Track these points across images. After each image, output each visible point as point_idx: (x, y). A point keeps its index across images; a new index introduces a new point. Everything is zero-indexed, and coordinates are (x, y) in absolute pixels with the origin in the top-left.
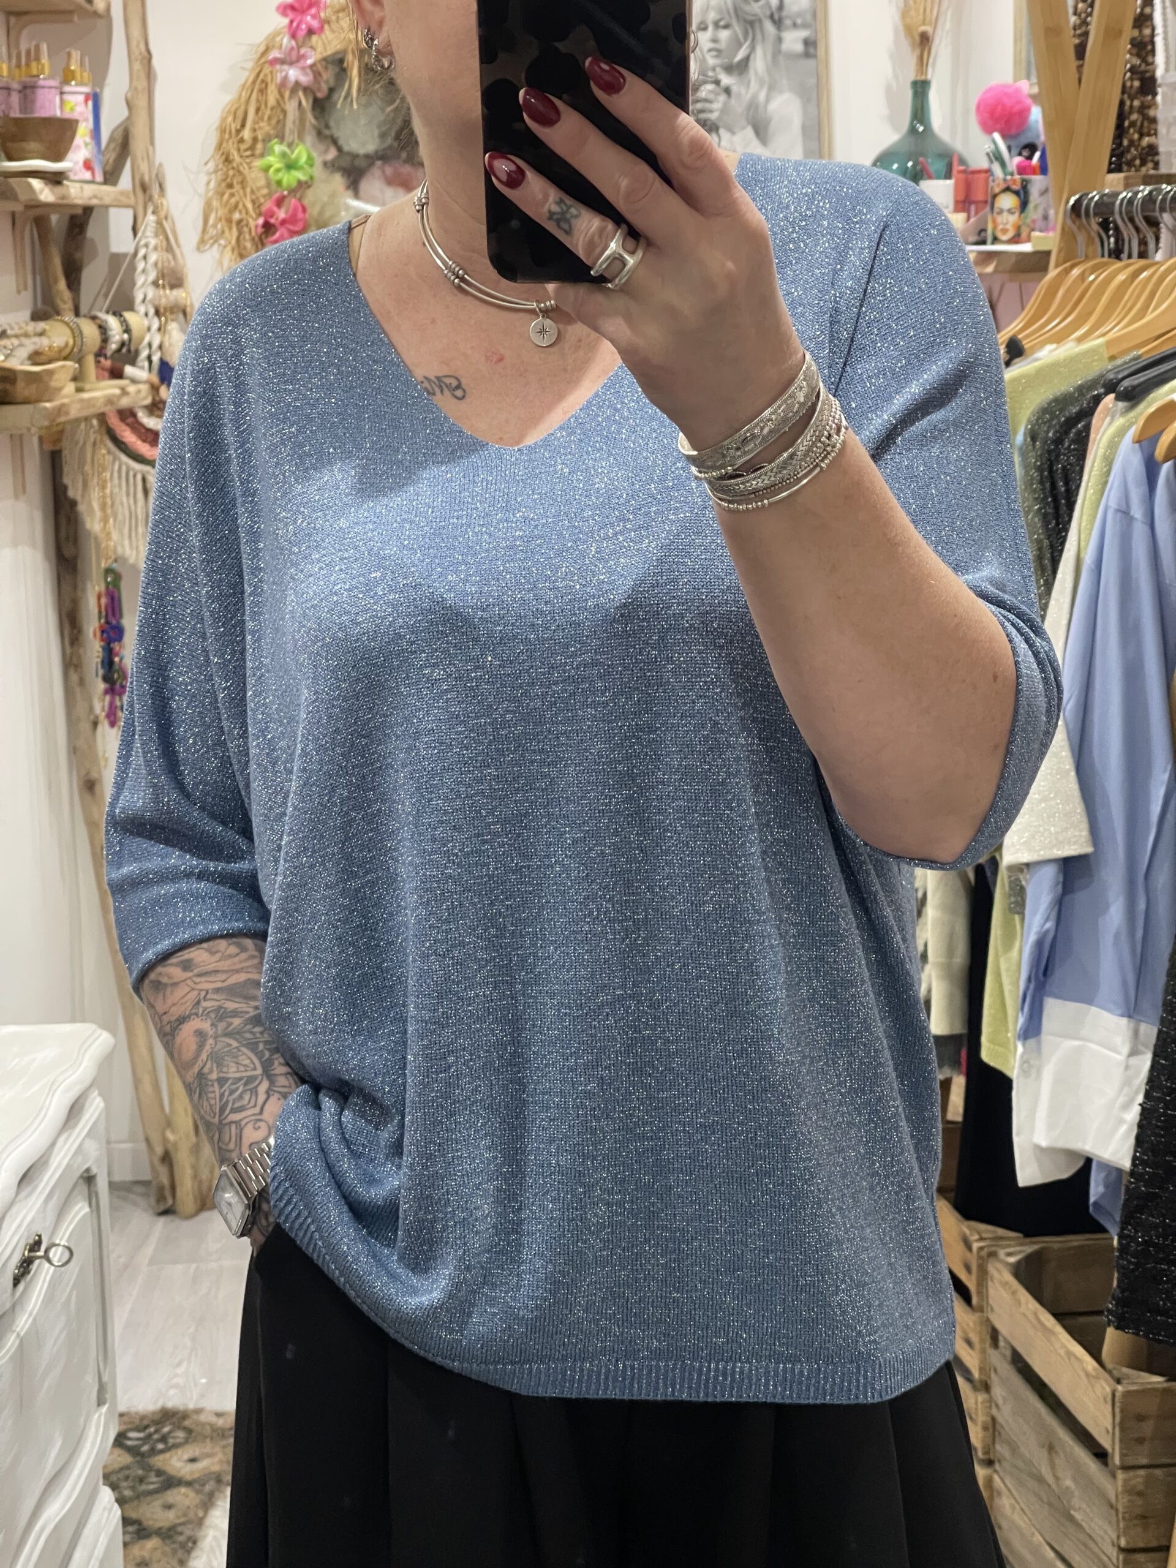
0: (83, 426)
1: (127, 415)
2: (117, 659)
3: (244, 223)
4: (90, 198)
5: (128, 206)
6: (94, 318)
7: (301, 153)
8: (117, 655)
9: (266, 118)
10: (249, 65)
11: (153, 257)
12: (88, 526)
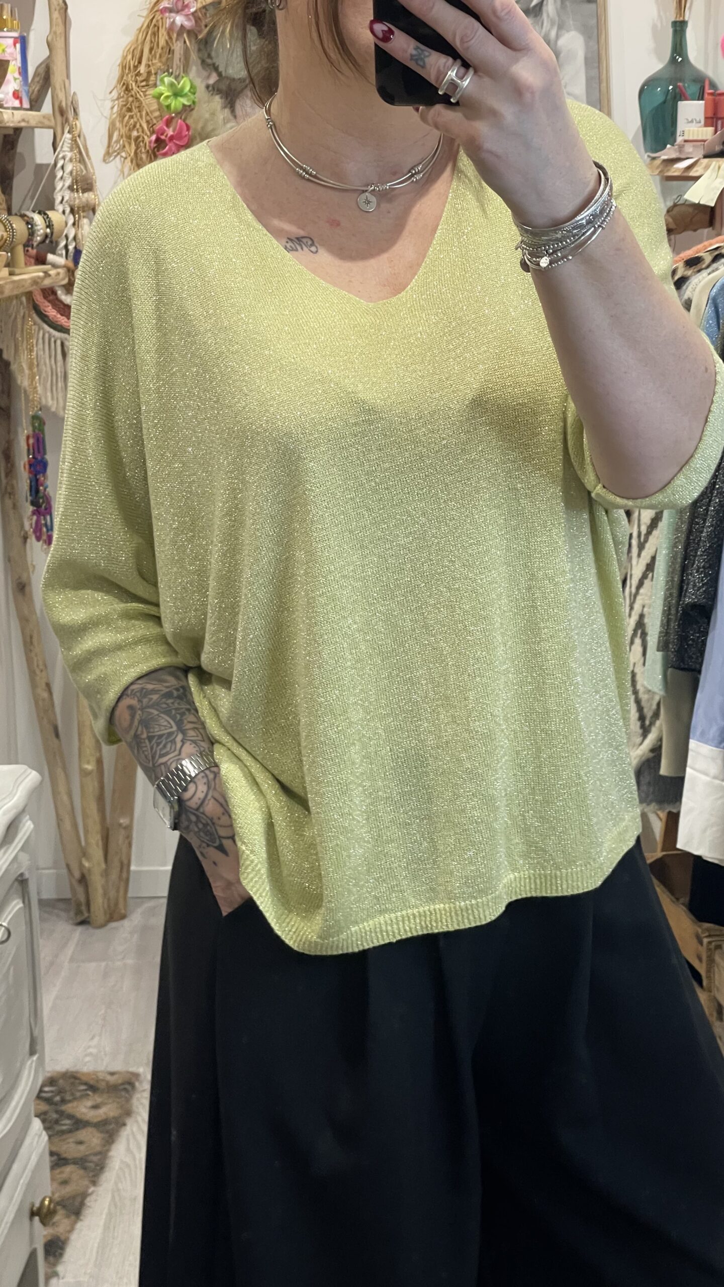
0: (15, 302)
1: (50, 293)
2: (41, 488)
3: (141, 139)
4: (19, 122)
5: (49, 127)
6: (23, 216)
7: (185, 83)
8: (42, 485)
9: (158, 56)
10: (145, 13)
11: (69, 167)
12: (19, 382)
